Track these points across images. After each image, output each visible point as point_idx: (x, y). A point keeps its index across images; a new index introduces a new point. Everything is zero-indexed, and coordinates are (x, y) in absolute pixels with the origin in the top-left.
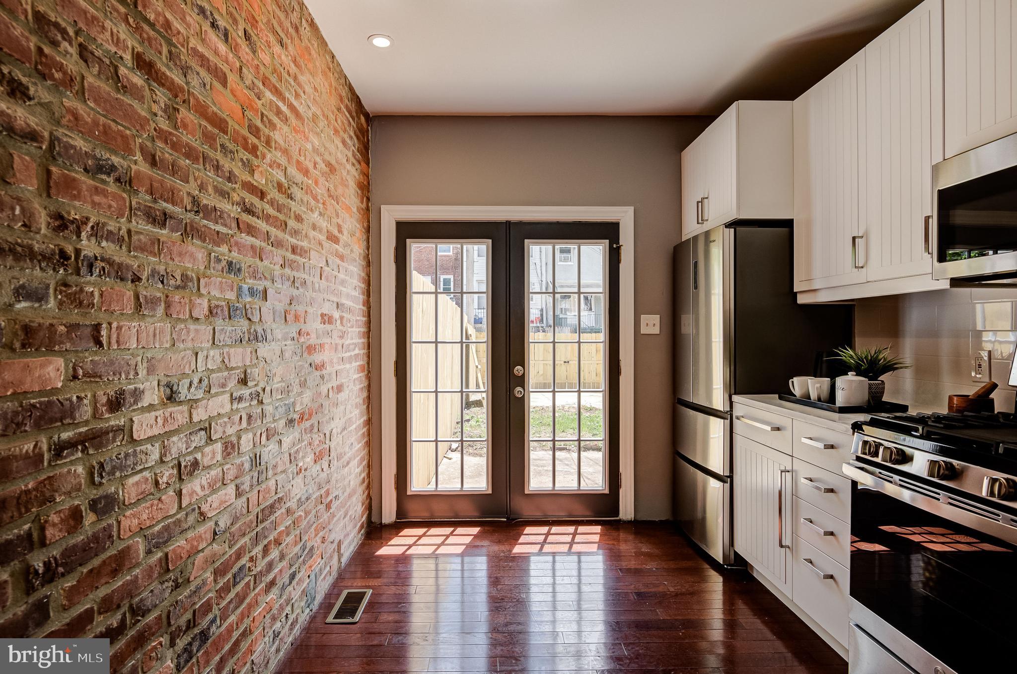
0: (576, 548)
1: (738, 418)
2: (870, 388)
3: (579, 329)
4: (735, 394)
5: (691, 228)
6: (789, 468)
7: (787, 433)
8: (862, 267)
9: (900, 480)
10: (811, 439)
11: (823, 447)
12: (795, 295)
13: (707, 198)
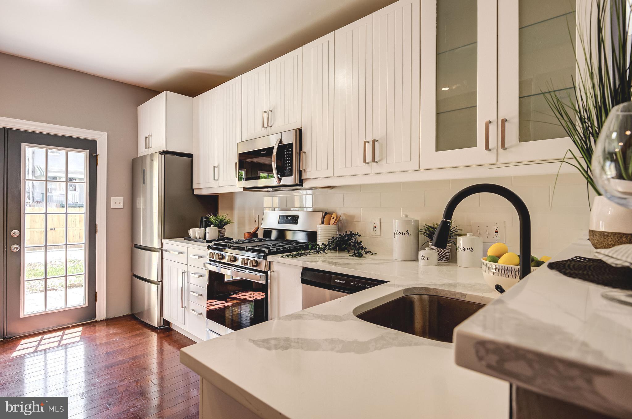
0: (63, 342)
1: (166, 251)
2: (219, 232)
3: (66, 205)
4: (164, 239)
5: (142, 151)
6: (186, 271)
7: (185, 255)
8: (217, 180)
9: (222, 266)
10: (194, 255)
11: (198, 258)
12: (193, 190)
13: (151, 136)
